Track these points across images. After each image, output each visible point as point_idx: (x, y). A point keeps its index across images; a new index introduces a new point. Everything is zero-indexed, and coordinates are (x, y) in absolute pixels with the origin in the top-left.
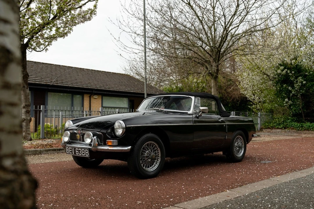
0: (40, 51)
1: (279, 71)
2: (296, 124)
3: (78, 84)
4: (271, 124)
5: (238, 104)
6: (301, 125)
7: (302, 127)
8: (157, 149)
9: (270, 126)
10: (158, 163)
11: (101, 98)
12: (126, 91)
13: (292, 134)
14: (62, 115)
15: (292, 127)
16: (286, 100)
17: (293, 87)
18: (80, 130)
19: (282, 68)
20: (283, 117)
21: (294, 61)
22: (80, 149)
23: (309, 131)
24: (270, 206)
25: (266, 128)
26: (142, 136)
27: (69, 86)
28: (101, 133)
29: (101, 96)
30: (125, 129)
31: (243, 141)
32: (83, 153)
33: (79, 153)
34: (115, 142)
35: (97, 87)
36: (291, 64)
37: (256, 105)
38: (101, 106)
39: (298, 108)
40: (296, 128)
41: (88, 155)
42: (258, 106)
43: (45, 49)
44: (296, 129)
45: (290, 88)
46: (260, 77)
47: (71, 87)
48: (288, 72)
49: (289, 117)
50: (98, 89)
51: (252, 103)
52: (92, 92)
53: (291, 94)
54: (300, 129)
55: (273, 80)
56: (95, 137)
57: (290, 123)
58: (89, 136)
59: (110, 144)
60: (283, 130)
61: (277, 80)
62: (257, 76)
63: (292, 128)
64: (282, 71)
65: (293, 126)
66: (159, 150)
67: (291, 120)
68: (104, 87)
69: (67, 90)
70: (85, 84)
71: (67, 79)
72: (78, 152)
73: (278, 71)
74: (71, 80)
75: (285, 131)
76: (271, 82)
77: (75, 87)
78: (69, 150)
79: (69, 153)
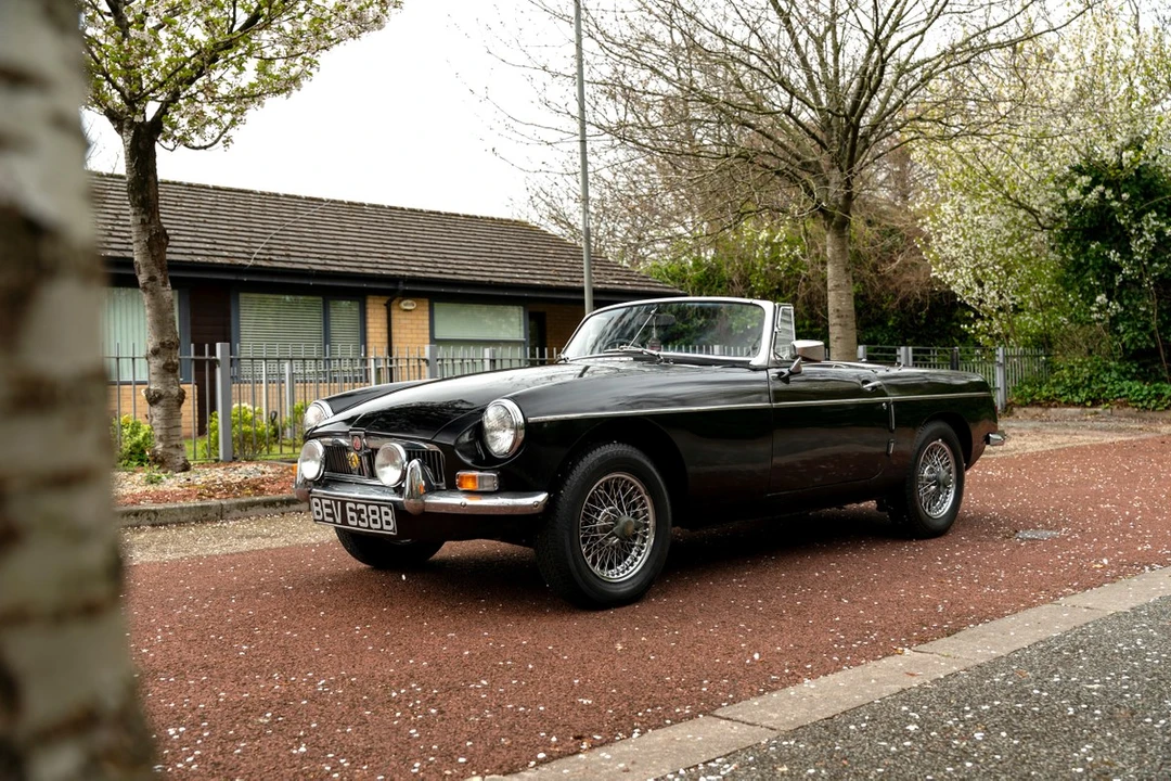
0: (205, 147)
1: (1073, 194)
2: (1138, 387)
3: (343, 260)
4: (1045, 388)
5: (920, 318)
6: (1156, 389)
7: (1159, 396)
8: (642, 499)
9: (1041, 396)
10: (646, 553)
11: (427, 308)
12: (514, 281)
13: (1122, 425)
14: (292, 375)
15: (1120, 397)
16: (1101, 298)
17: (1126, 252)
18: (359, 436)
19: (1085, 180)
20: (1090, 361)
21: (1131, 153)
22: (363, 507)
24: (1071, 713)
25: (1027, 405)
26: (586, 455)
27: (313, 270)
28: (435, 448)
29: (427, 304)
30: (523, 432)
31: (951, 460)
32: (375, 521)
33: (359, 519)
34: (489, 478)
35: (413, 268)
36: (1120, 166)
37: (990, 318)
38: (428, 336)
40: (1136, 401)
41: (391, 527)
42: (996, 323)
43: (223, 138)
44: (1136, 406)
45: (1114, 256)
46: (1003, 218)
47: (318, 271)
48: (1107, 197)
49: (1112, 363)
50: (415, 276)
51: (972, 315)
52: (393, 289)
53: (1116, 277)
54: (1153, 405)
55: (1051, 229)
56: (415, 462)
57: (1113, 384)
58: (391, 458)
59: (470, 486)
60: (1088, 410)
61: (1066, 227)
62: (993, 213)
63: (1121, 403)
64: (1086, 191)
65: (1125, 396)
66: (649, 504)
67: (1117, 370)
68: (437, 270)
69: (305, 282)
70: (369, 260)
71: (303, 244)
72: (354, 514)
73: (1069, 194)
74: (318, 245)
75: (1096, 413)
76: (1043, 236)
77: (334, 272)
78: (322, 509)
79: (323, 519)
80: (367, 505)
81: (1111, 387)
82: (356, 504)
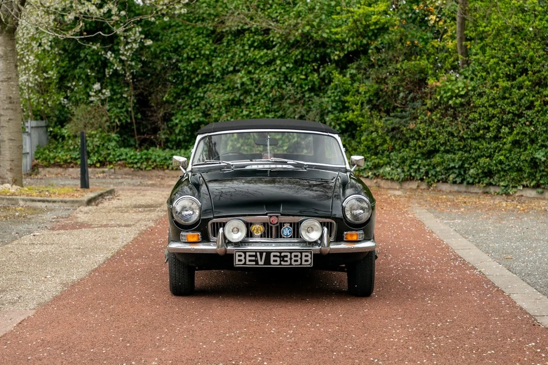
2: (132, 153)
6: (145, 154)
7: (148, 160)
9: (61, 159)
15: (120, 160)
16: (96, 86)
17: (116, 52)
22: (287, 254)
23: (164, 170)
25: (49, 165)
28: (330, 221)
32: (296, 261)
33: (282, 260)
34: (361, 233)
39: (124, 109)
41: (308, 263)
44: (133, 167)
45: (110, 55)
49: (112, 135)
53: (107, 71)
54: (144, 166)
56: (325, 228)
57: (114, 150)
59: (351, 238)
60: (98, 170)
63: (121, 165)
65: (123, 160)
67: (115, 140)
72: (278, 259)
75: (104, 172)
78: (245, 258)
79: (245, 264)
80: (291, 253)
81: (113, 153)
82: (280, 253)
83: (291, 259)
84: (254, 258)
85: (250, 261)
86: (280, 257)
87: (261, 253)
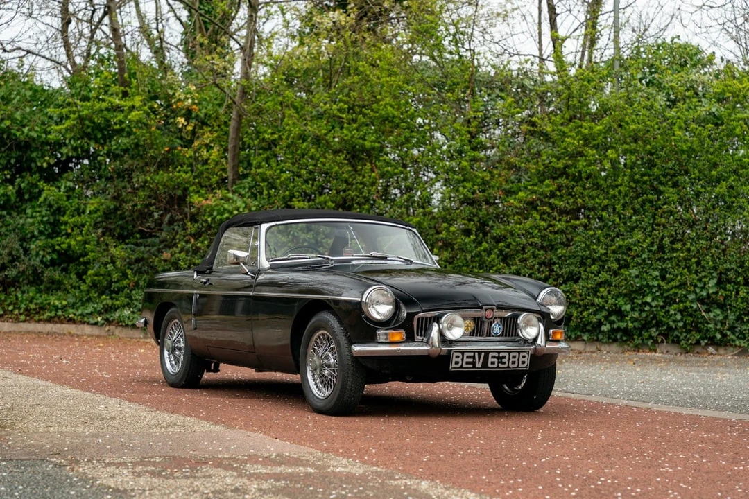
32: (513, 363)
41: (525, 365)
56: (540, 324)
59: (558, 337)
72: (496, 360)
78: (462, 360)
79: (461, 367)
80: (509, 353)
82: (499, 353)
83: (509, 360)
84: (471, 360)
85: (467, 363)
86: (498, 358)
87: (480, 353)
